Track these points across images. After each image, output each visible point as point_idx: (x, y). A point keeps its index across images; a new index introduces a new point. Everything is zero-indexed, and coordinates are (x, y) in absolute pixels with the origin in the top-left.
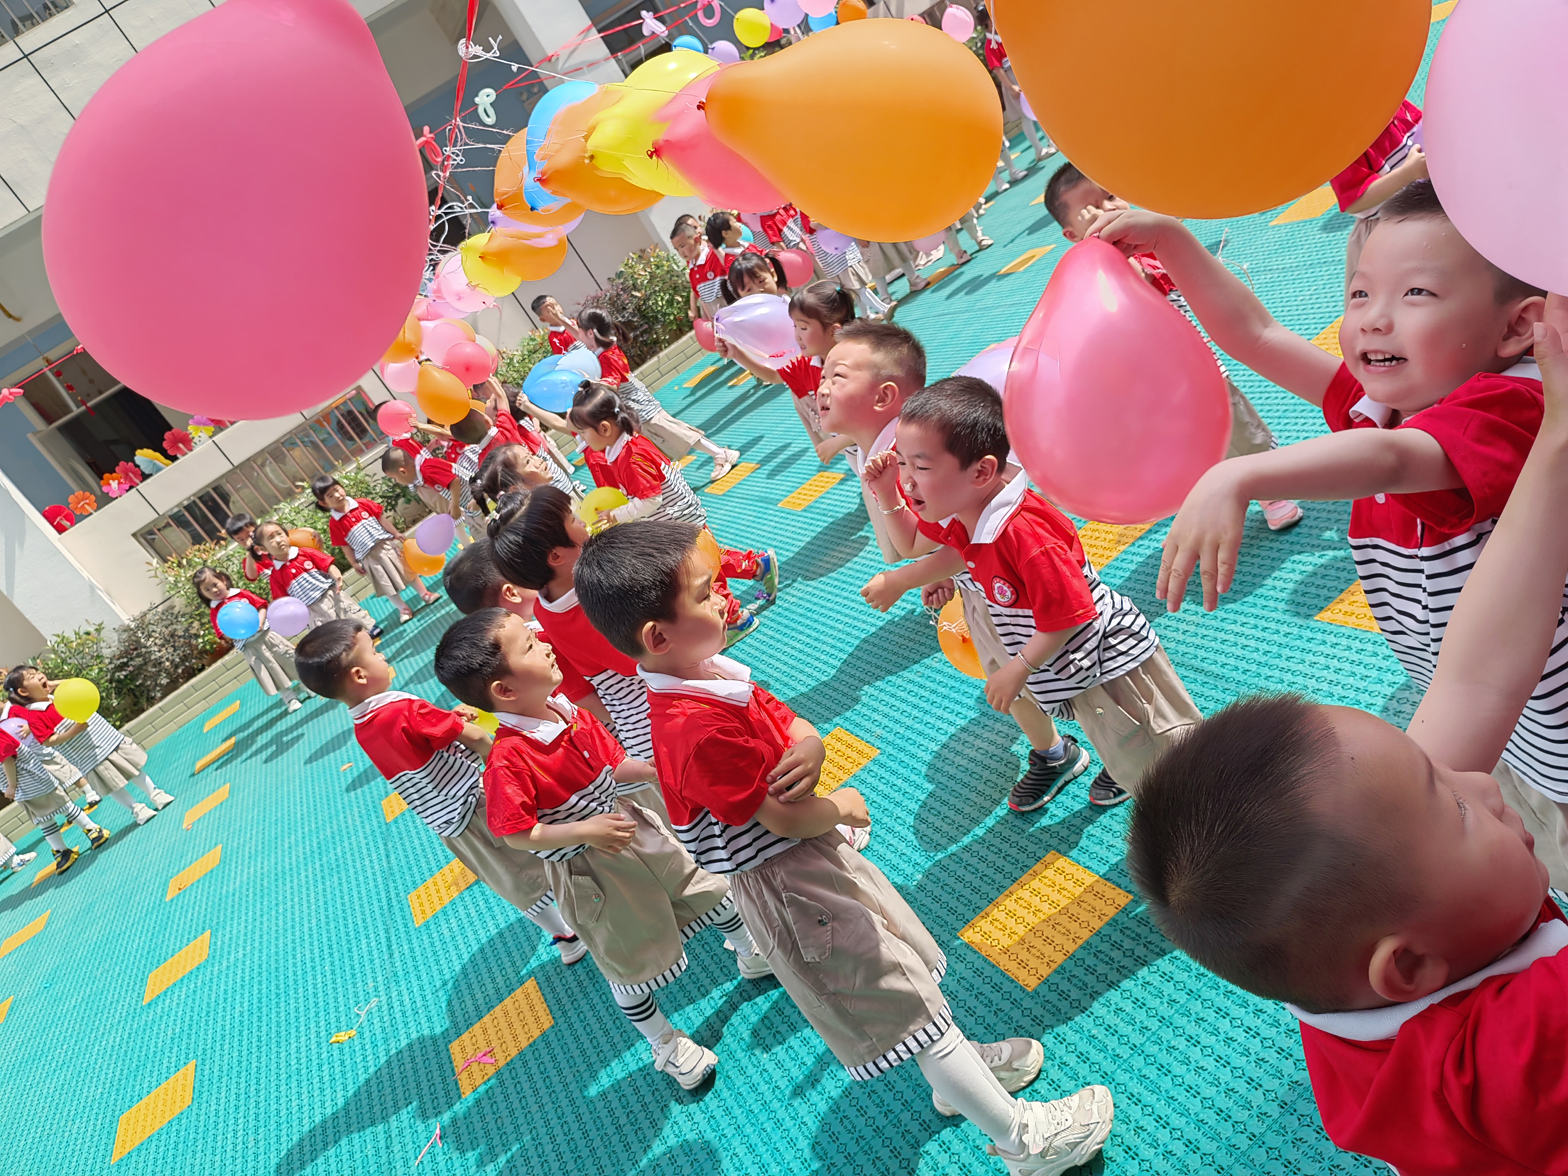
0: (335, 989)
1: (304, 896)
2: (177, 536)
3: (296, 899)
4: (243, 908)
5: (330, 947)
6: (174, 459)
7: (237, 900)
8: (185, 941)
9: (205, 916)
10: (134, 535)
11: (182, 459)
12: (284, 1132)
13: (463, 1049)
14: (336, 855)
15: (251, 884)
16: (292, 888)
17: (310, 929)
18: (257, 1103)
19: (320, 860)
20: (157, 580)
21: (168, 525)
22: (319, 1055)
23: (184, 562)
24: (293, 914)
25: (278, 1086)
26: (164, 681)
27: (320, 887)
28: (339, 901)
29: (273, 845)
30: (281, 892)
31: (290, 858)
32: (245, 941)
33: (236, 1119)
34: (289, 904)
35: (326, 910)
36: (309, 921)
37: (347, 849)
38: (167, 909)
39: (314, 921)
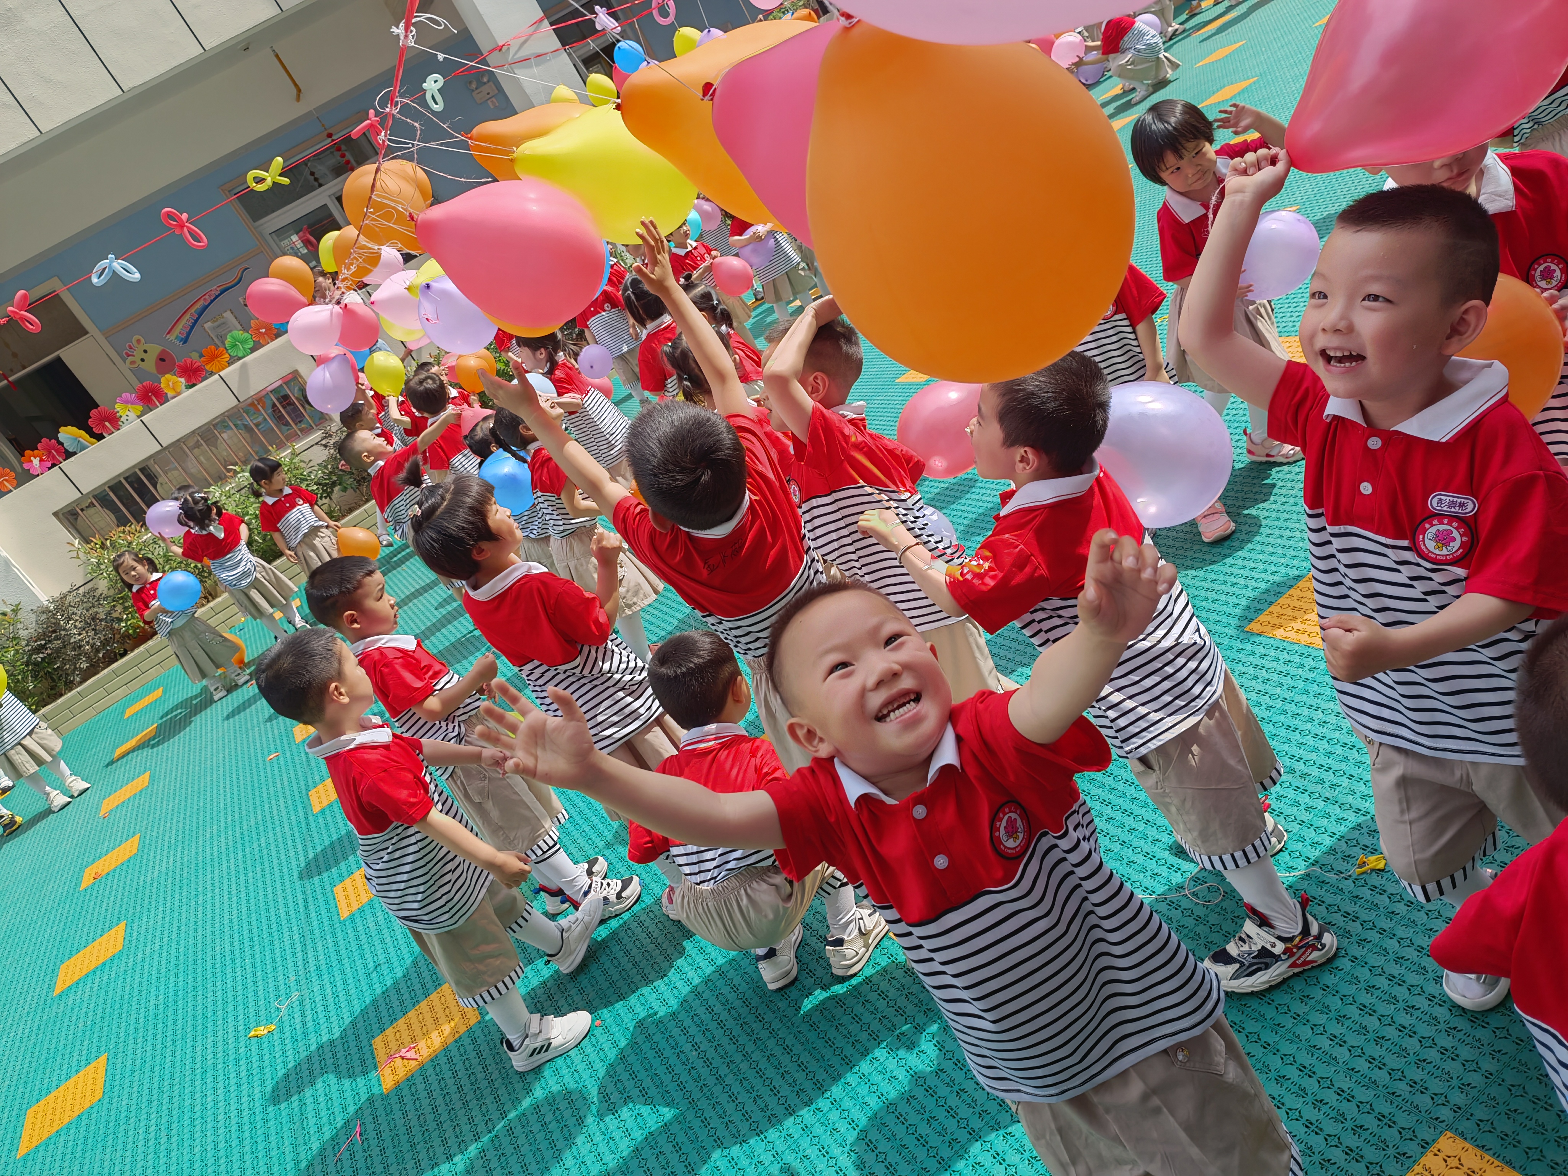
0: (255, 982)
1: (226, 887)
2: (102, 517)
3: (217, 891)
4: (161, 898)
5: (251, 940)
6: (99, 437)
7: (154, 890)
8: (99, 932)
9: (121, 906)
10: (55, 514)
11: (108, 438)
12: (198, 1128)
13: (386, 1045)
14: (260, 845)
15: (170, 874)
16: (212, 878)
17: (231, 921)
18: (171, 1098)
19: (243, 851)
20: (79, 562)
21: (92, 505)
22: (237, 1049)
23: (108, 542)
24: (213, 905)
25: (193, 1081)
26: (84, 665)
27: (242, 878)
28: (261, 893)
29: (194, 835)
30: (201, 883)
31: (212, 849)
32: (162, 932)
33: (149, 1114)
34: (209, 895)
35: (248, 901)
36: (230, 913)
37: (272, 840)
38: (81, 899)
39: (235, 912)
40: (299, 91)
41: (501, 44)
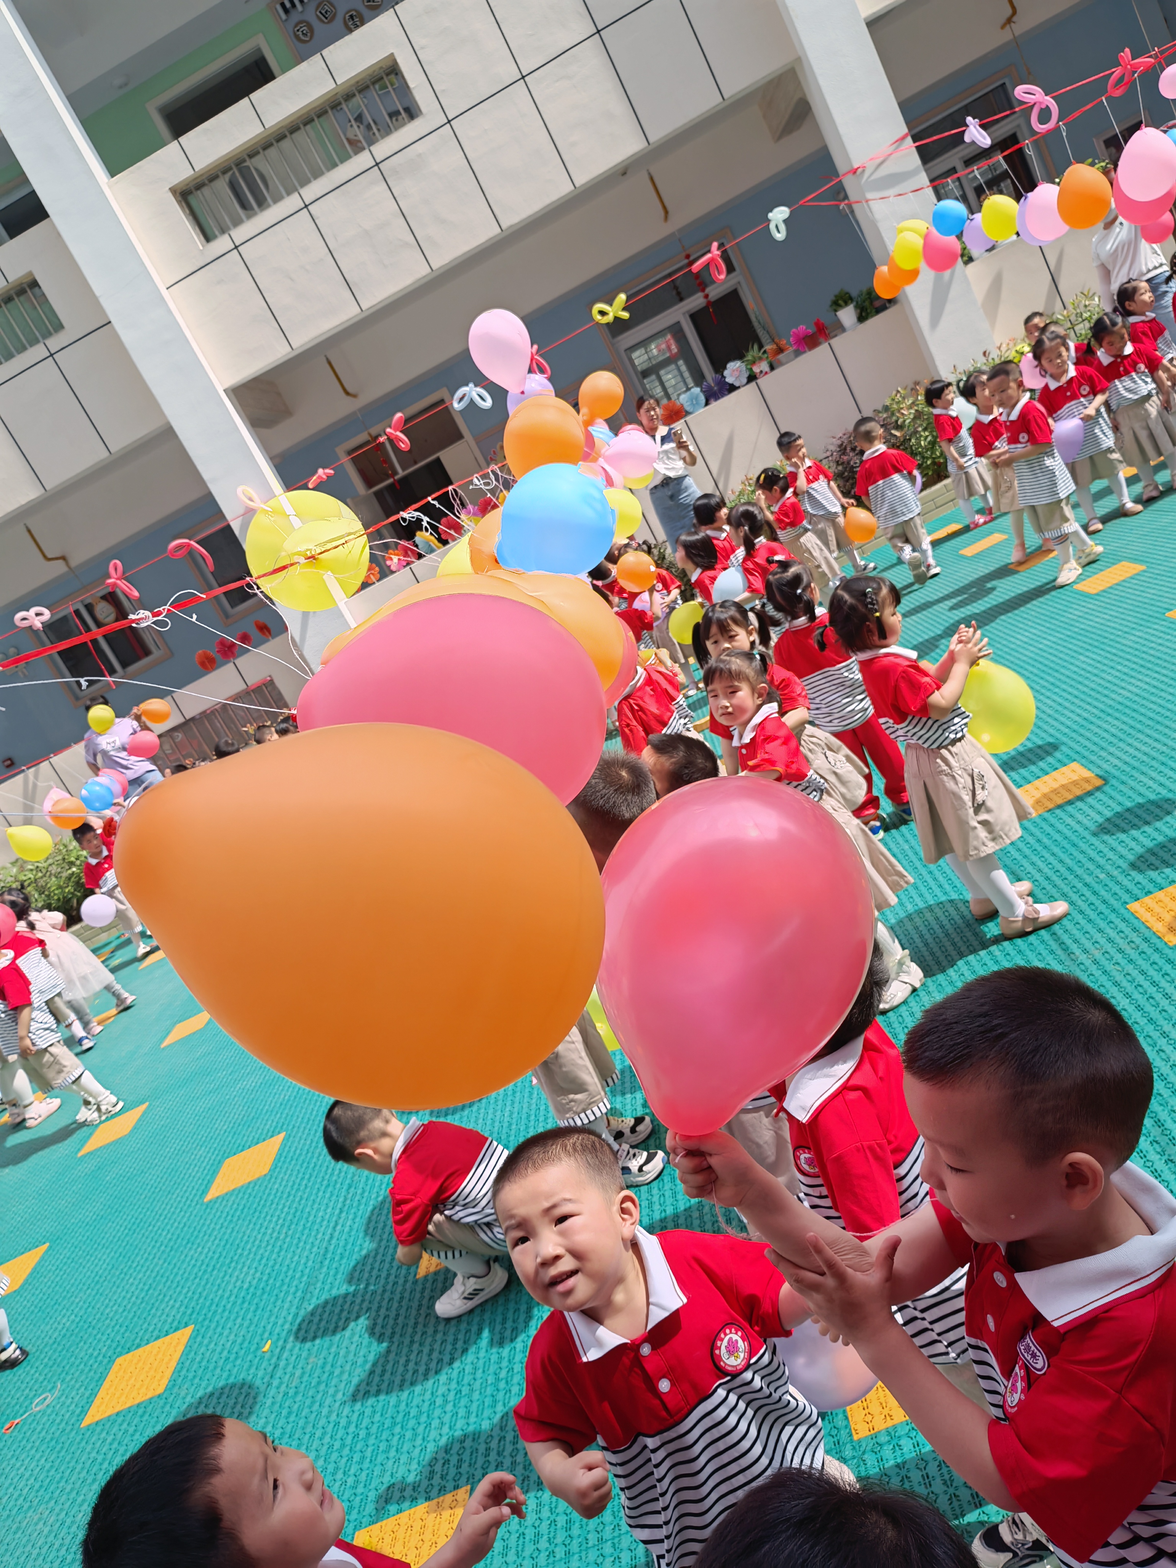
40: (666, 212)
41: (855, 166)
